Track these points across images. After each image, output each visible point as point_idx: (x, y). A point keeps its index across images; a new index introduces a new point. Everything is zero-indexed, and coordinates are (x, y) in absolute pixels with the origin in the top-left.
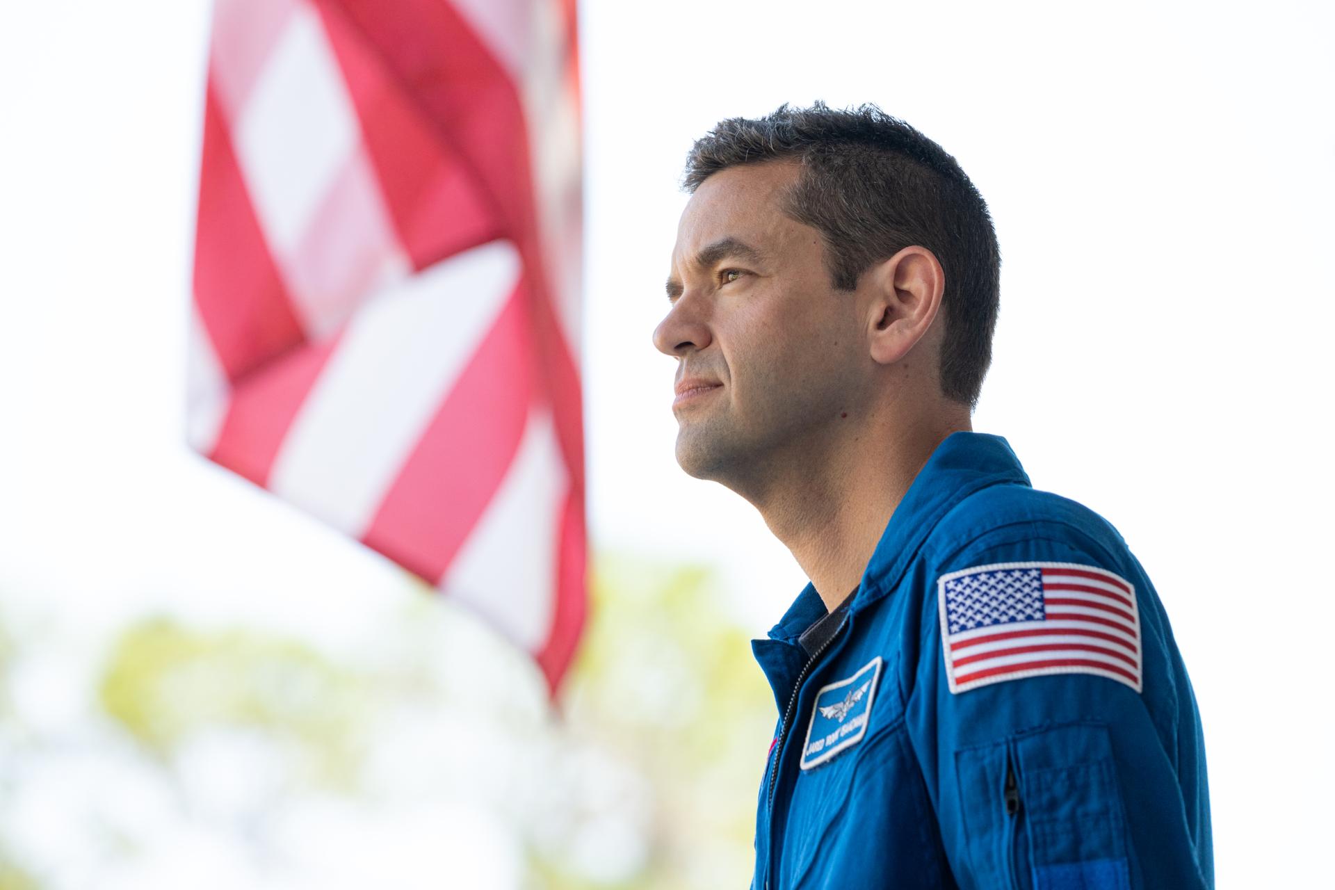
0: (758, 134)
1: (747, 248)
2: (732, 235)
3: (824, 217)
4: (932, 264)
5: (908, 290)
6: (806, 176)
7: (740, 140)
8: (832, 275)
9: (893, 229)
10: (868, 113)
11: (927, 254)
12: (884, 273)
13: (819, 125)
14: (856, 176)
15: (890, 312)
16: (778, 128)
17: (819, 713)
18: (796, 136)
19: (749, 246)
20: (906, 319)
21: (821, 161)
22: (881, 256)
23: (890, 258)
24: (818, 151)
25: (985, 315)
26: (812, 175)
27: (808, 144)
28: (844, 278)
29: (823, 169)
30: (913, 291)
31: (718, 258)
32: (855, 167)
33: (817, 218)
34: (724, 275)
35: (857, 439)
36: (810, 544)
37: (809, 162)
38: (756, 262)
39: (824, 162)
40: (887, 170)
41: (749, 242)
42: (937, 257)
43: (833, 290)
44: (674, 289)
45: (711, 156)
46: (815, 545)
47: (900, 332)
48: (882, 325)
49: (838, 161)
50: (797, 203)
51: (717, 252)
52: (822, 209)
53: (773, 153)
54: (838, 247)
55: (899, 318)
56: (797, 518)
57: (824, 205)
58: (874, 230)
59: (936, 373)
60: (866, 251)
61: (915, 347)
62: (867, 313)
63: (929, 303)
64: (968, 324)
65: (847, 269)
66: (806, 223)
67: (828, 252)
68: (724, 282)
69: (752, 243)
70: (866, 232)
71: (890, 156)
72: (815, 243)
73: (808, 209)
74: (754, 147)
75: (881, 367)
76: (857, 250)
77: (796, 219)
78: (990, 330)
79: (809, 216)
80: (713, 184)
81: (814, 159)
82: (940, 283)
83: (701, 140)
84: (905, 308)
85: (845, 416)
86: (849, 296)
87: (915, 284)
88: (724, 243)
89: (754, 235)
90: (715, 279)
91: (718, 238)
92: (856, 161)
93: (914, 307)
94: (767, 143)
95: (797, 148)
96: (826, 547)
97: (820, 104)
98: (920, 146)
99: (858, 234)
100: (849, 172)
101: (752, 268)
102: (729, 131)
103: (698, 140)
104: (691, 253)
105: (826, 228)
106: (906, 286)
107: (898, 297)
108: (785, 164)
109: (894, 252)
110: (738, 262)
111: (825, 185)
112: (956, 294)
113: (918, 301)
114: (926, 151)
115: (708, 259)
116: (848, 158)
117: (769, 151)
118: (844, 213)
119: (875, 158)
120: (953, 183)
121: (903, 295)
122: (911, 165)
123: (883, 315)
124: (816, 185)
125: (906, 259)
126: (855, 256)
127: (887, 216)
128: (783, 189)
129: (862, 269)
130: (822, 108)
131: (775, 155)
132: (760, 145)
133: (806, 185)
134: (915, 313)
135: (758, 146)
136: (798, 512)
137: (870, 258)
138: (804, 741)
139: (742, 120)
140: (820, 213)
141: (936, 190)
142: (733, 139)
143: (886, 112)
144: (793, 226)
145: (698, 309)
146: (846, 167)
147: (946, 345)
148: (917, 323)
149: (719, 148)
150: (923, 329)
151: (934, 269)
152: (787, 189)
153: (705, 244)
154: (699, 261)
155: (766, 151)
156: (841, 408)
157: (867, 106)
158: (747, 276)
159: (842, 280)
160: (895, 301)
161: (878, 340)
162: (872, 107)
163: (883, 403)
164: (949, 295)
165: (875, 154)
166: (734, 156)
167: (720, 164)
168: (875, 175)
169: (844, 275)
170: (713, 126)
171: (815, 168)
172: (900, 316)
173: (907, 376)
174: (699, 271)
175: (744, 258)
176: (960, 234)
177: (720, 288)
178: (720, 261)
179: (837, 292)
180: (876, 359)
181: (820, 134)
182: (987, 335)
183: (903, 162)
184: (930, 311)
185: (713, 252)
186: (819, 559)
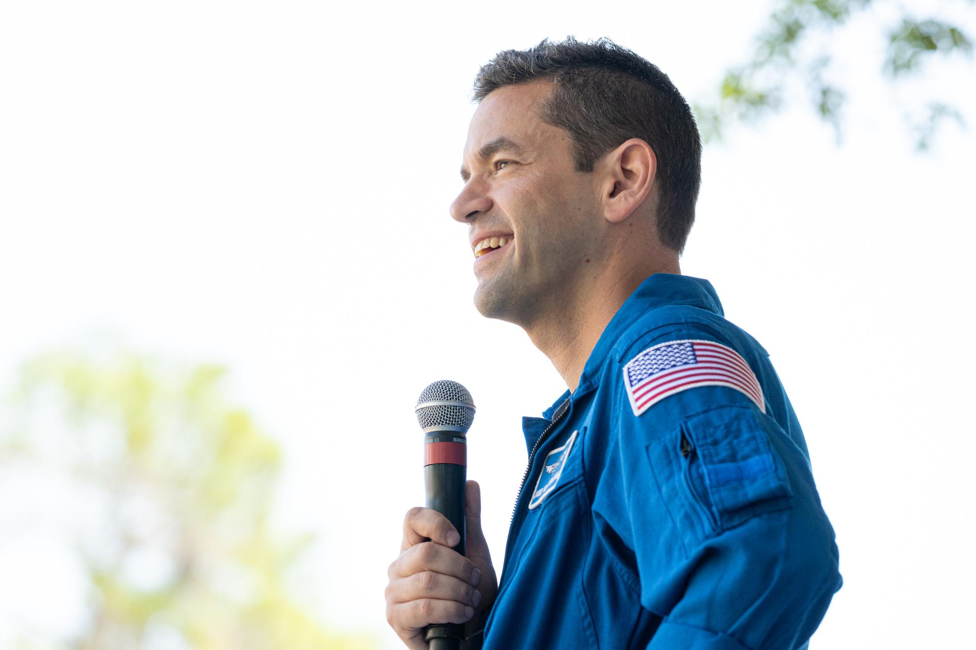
0: (523, 62)
1: (514, 144)
2: (504, 135)
3: (569, 121)
4: (647, 151)
5: (630, 169)
6: (557, 92)
7: (510, 67)
8: (575, 162)
9: (620, 128)
10: (603, 44)
11: (643, 144)
12: (613, 158)
13: (567, 54)
14: (592, 91)
15: (618, 186)
16: (538, 57)
17: (545, 469)
18: (550, 62)
19: (516, 143)
20: (630, 190)
21: (567, 80)
22: (612, 147)
23: (617, 147)
24: (565, 73)
25: (690, 188)
26: (561, 90)
27: (559, 68)
28: (584, 164)
29: (569, 86)
30: (634, 170)
31: (494, 152)
32: (592, 85)
33: (564, 122)
34: (498, 165)
35: (596, 278)
36: (562, 355)
37: (559, 81)
38: (520, 155)
39: (570, 81)
40: (615, 85)
41: (516, 141)
42: (653, 148)
43: (576, 172)
44: (466, 175)
45: (490, 79)
46: (566, 355)
47: (626, 199)
48: (612, 195)
49: (580, 80)
50: (550, 112)
51: (492, 148)
52: (568, 115)
53: (532, 74)
54: (580, 143)
55: (625, 190)
56: (554, 336)
57: (569, 113)
58: (606, 129)
59: (654, 229)
60: (601, 144)
61: (636, 210)
62: (601, 187)
63: (646, 179)
64: (676, 193)
65: (586, 158)
66: (557, 126)
67: (572, 146)
68: (498, 168)
69: (518, 141)
70: (599, 130)
71: (618, 75)
72: (563, 139)
73: (558, 115)
74: (520, 72)
75: (613, 224)
76: (593, 143)
77: (549, 123)
78: (694, 197)
79: (558, 121)
80: (492, 97)
81: (562, 79)
82: (653, 165)
83: (485, 66)
84: (629, 183)
85: (588, 261)
86: (587, 177)
87: (636, 165)
88: (498, 141)
89: (519, 135)
90: (492, 167)
91: (492, 138)
92: (593, 80)
93: (635, 182)
94: (529, 68)
95: (552, 71)
96: (573, 356)
97: (571, 39)
98: (640, 68)
99: (595, 132)
100: (588, 88)
101: (517, 159)
102: (503, 60)
103: (483, 66)
104: (476, 149)
105: (571, 129)
106: (629, 167)
107: (624, 174)
108: (542, 83)
109: (620, 143)
110: (507, 155)
111: (570, 98)
112: (667, 173)
113: (638, 177)
114: (644, 71)
115: (487, 152)
116: (587, 78)
117: (529, 73)
118: (584, 118)
119: (606, 77)
120: (664, 94)
121: (628, 173)
122: (633, 82)
123: (613, 188)
124: (563, 98)
125: (629, 149)
126: (592, 148)
127: (615, 119)
128: (540, 102)
129: (597, 157)
130: (572, 41)
131: (535, 76)
132: (524, 70)
133: (556, 98)
134: (636, 186)
135: (523, 70)
136: (555, 332)
137: (603, 149)
138: (534, 489)
139: (513, 51)
140: (567, 118)
141: (651, 100)
142: (505, 66)
143: (616, 43)
144: (547, 128)
145: (482, 188)
146: (585, 84)
147: (660, 210)
148: (638, 193)
149: (495, 73)
150: (641, 197)
151: (649, 155)
152: (543, 102)
153: (484, 142)
154: (480, 154)
155: (529, 74)
156: (585, 256)
157: (603, 39)
158: (514, 164)
159: (583, 165)
160: (621, 177)
161: (610, 205)
162: (606, 40)
163: (615, 251)
164: (661, 173)
165: (607, 74)
166: (506, 79)
167: (496, 84)
168: (607, 90)
169: (584, 161)
170: (493, 56)
171: (563, 85)
172: (625, 188)
173: (632, 232)
174: (480, 162)
175: (512, 152)
176: (669, 131)
177: (496, 174)
178: (495, 154)
179: (579, 174)
180: (609, 220)
181: (567, 61)
182: (691, 201)
183: (627, 79)
184: (646, 185)
185: (490, 147)
186: (568, 364)
